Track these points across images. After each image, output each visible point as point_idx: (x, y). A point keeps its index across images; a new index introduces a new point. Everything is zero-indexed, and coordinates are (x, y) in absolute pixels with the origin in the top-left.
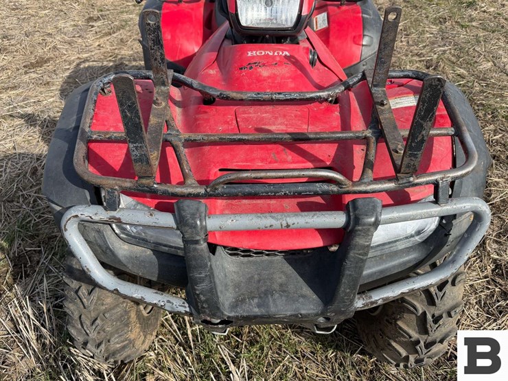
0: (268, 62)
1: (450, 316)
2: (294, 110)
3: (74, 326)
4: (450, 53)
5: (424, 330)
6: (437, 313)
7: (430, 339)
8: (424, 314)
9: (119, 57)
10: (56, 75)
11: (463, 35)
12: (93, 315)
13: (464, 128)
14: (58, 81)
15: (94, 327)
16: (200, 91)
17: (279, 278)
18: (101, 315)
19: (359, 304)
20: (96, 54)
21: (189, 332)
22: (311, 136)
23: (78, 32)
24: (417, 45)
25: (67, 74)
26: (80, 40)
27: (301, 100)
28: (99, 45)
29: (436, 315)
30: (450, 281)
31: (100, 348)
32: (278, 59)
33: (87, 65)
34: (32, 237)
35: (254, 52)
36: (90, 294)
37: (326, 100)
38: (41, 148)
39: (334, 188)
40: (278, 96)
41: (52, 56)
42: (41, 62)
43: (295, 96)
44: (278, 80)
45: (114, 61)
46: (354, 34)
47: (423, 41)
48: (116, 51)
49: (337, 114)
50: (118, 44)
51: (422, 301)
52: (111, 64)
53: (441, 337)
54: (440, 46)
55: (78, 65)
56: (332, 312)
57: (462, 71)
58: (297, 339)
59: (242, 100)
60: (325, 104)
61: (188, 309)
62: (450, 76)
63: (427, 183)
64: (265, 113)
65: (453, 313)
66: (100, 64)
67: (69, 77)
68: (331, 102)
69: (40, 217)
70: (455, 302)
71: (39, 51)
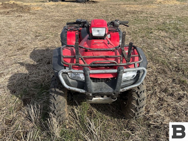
0: (99, 43)
1: (144, 100)
2: (105, 52)
3: (51, 107)
4: (146, 46)
5: (138, 104)
6: (140, 99)
7: (140, 106)
8: (137, 99)
9: (47, 47)
10: (28, 52)
11: (149, 41)
12: (57, 102)
13: (140, 55)
14: (29, 54)
15: (57, 105)
16: (85, 49)
17: (104, 86)
18: (59, 102)
19: (121, 90)
20: (40, 46)
21: (77, 115)
22: (109, 56)
23: (33, 40)
24: (136, 44)
25: (31, 51)
26: (34, 42)
27: (107, 50)
28: (40, 44)
29: (140, 100)
30: (143, 91)
31: (58, 112)
32: (101, 42)
33: (37, 49)
34: (28, 95)
35: (95, 41)
36: (57, 96)
37: (112, 50)
38: (27, 72)
39: (115, 64)
40: (102, 49)
41: (26, 46)
42: (22, 48)
43: (105, 49)
44: (101, 47)
45: (46, 48)
46: (117, 39)
47: (138, 43)
48: (46, 45)
49: (114, 53)
50: (46, 43)
51: (137, 96)
52: (45, 49)
53: (142, 106)
54: (143, 44)
55: (34, 49)
56: (115, 91)
57: (149, 50)
58: (106, 117)
59: (94, 50)
60: (112, 51)
61: (85, 91)
62: (146, 52)
63: (133, 64)
64: (99, 53)
65: (144, 99)
66: (41, 49)
67: (32, 52)
68: (113, 51)
69: (29, 89)
70: (144, 97)
71: (21, 45)
